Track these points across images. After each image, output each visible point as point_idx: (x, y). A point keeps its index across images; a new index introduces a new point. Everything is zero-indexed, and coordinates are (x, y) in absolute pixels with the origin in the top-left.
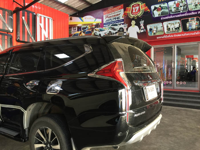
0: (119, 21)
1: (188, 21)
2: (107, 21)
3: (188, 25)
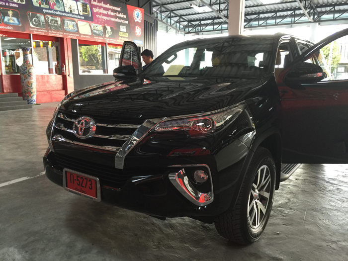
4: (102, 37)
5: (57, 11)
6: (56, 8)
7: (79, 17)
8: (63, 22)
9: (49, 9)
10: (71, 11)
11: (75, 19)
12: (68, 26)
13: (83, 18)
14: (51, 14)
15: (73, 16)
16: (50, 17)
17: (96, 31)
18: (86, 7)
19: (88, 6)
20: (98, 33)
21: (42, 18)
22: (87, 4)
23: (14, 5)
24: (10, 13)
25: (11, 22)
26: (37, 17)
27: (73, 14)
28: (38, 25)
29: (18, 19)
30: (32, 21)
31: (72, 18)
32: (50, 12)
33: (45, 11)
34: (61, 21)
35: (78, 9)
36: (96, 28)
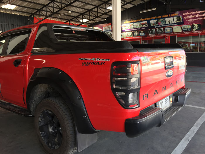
0: (109, 30)
1: (134, 32)
2: (105, 30)
3: (134, 34)
4: (190, 31)
5: (162, 25)
6: (161, 24)
7: (174, 24)
8: (164, 29)
9: (158, 25)
10: (169, 23)
11: (172, 26)
12: (167, 30)
13: (177, 24)
14: (159, 28)
15: (170, 25)
16: (158, 29)
17: (185, 29)
18: (180, 18)
19: (181, 17)
20: (187, 30)
21: (154, 30)
22: (180, 16)
23: (143, 28)
24: (142, 32)
25: (142, 35)
26: (152, 30)
27: (171, 24)
28: (152, 34)
29: (144, 33)
30: (150, 32)
31: (170, 26)
32: (158, 26)
33: (156, 27)
34: (163, 29)
35: (174, 21)
36: (186, 27)
